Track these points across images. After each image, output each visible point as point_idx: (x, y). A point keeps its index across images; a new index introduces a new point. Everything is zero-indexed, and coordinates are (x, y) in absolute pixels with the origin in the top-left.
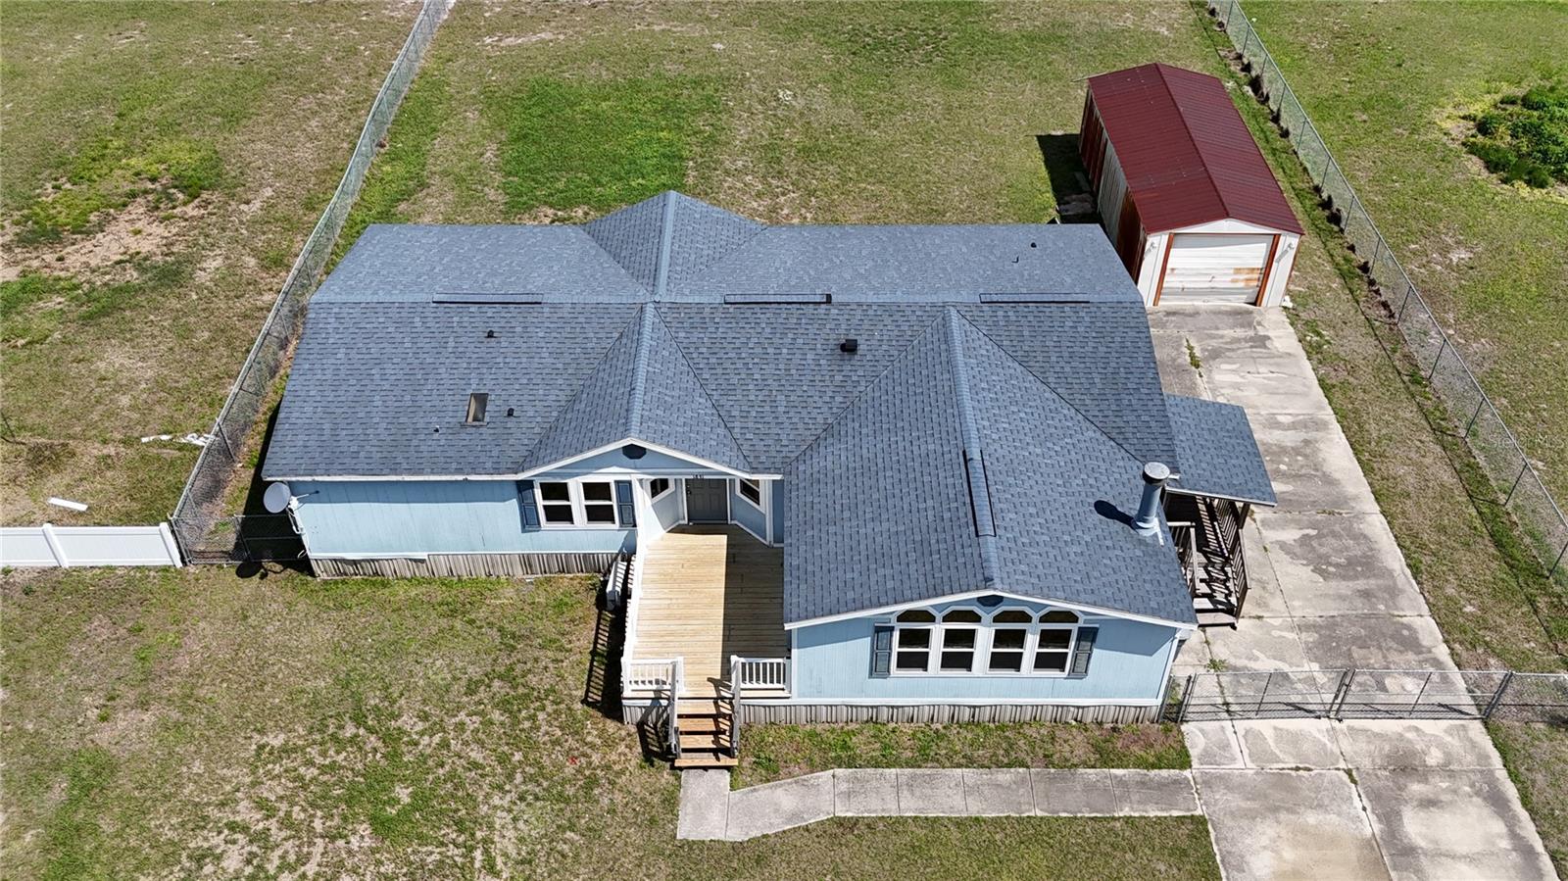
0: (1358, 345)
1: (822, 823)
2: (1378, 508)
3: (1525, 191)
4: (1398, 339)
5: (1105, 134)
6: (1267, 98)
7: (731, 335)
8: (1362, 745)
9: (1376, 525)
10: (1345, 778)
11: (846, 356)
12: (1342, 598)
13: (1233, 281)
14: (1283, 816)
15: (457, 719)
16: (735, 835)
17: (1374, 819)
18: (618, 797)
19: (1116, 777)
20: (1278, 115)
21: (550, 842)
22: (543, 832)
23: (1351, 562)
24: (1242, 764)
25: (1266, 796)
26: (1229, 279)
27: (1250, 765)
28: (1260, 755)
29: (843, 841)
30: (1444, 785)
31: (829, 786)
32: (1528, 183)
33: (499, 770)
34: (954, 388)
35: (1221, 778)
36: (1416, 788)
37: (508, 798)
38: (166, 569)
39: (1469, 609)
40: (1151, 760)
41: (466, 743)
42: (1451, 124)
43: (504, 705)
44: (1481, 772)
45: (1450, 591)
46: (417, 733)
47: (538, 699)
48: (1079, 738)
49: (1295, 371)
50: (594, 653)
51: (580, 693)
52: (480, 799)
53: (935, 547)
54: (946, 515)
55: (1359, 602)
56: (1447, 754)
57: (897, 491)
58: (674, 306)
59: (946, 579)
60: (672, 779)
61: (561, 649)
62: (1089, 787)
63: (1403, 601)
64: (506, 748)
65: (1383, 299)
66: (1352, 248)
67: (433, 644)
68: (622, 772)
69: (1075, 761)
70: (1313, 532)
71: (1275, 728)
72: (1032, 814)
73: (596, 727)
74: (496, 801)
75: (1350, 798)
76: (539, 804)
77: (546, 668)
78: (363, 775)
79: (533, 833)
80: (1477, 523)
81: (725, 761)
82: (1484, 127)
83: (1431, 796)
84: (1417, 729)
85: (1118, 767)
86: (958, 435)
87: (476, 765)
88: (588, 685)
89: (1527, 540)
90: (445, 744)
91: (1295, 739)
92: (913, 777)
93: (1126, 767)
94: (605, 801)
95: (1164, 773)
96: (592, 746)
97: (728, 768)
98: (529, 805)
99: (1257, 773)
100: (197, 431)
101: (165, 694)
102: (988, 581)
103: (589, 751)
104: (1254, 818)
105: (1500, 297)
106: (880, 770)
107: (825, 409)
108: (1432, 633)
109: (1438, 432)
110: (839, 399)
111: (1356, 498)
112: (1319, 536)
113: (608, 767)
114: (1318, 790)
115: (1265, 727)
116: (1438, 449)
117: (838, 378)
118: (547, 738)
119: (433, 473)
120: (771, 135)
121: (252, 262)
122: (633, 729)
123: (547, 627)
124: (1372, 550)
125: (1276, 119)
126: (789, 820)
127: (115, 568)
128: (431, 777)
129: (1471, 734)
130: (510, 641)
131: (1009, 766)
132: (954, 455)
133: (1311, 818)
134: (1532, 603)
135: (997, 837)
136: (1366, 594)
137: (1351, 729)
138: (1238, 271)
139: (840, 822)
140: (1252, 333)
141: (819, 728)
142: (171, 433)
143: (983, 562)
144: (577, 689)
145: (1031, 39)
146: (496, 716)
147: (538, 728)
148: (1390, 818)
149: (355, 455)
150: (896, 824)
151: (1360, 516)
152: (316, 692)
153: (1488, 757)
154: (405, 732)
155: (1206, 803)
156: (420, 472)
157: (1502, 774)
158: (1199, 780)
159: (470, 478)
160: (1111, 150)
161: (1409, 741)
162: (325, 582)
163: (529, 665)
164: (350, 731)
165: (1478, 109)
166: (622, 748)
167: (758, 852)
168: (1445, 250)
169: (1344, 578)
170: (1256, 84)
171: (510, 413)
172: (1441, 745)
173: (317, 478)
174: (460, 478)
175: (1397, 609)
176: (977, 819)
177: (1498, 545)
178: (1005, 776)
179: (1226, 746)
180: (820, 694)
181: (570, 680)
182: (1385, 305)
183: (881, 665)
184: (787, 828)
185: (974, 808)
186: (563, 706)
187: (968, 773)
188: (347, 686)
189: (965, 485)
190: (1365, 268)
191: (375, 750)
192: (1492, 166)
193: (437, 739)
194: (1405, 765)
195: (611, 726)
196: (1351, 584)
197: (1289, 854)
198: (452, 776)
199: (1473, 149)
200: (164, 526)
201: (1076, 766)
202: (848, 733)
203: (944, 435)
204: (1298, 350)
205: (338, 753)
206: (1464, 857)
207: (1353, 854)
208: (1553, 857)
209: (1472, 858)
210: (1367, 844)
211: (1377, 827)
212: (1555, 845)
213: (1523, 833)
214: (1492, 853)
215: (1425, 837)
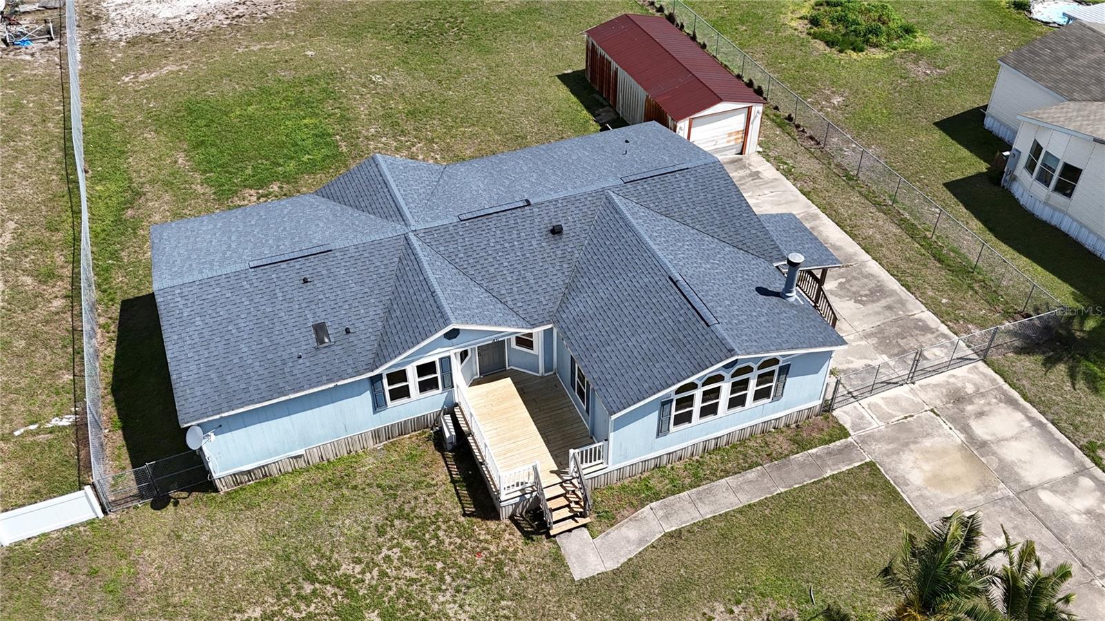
0: (808, 165)
1: (660, 539)
2: (870, 257)
3: (854, 55)
4: (829, 157)
5: (614, 65)
6: (682, 26)
7: (475, 241)
8: (931, 394)
9: (873, 267)
10: (932, 414)
11: (557, 237)
12: (878, 313)
13: (728, 142)
14: (912, 446)
15: (383, 555)
16: (611, 565)
17: (958, 432)
18: (522, 568)
19: (813, 454)
20: (694, 35)
21: (494, 612)
22: (484, 608)
23: (872, 292)
24: (876, 425)
25: (898, 439)
26: (725, 140)
27: (881, 424)
28: (884, 417)
29: (679, 546)
30: (982, 402)
31: (652, 515)
32: (854, 50)
33: (432, 578)
34: (639, 239)
35: (869, 436)
36: (969, 408)
37: (448, 594)
38: (91, 522)
39: (944, 301)
40: (827, 438)
41: (398, 569)
42: (796, 24)
43: (409, 534)
44: (996, 389)
45: (930, 293)
46: (359, 573)
47: (433, 523)
48: (781, 438)
49: (783, 189)
50: (453, 481)
51: (458, 510)
52: (429, 601)
53: (685, 341)
54: (681, 319)
55: (888, 313)
56: (975, 384)
57: (639, 313)
58: (428, 231)
59: (704, 358)
60: (551, 544)
61: (429, 485)
62: (802, 465)
63: (910, 306)
64: (428, 562)
65: (808, 135)
66: (776, 108)
67: (334, 510)
68: (516, 551)
69: (786, 452)
70: (844, 280)
71: (883, 398)
72: (779, 492)
73: (482, 529)
74: (441, 599)
75: (941, 425)
76: (472, 590)
77: (426, 501)
78: (336, 615)
79: (478, 610)
80: (923, 251)
81: (581, 521)
82: (814, 22)
83: (979, 410)
84: (954, 376)
85: (811, 448)
86: (660, 268)
87: (412, 581)
88: (461, 503)
89: (952, 254)
90: (383, 574)
91: (895, 401)
92: (699, 493)
93: (816, 447)
94: (515, 574)
95: (838, 443)
96: (486, 541)
97: (585, 526)
98: (465, 593)
99: (886, 427)
100: (57, 415)
101: (145, 610)
102: (731, 352)
103: (486, 545)
104: (898, 453)
105: (869, 119)
106: (677, 495)
107: (560, 275)
108: (933, 320)
109: (878, 205)
110: (565, 266)
111: (855, 254)
112: (848, 281)
113: (504, 552)
114: (922, 426)
115: (876, 399)
116: (882, 215)
117: (559, 252)
118: (452, 547)
119: (311, 387)
120: (382, 107)
121: (29, 280)
122: (508, 522)
123: (410, 474)
124: (879, 282)
125: (694, 38)
126: (639, 544)
127: (49, 534)
128: (386, 599)
129: (981, 369)
130: (390, 492)
131: (750, 467)
132: (665, 282)
133: (927, 443)
134: (972, 289)
135: (767, 512)
136: (889, 308)
137: (921, 386)
138: (730, 135)
139: (671, 535)
140: (748, 172)
141: (626, 482)
142: (36, 422)
143: (722, 341)
144: (455, 508)
145: (519, 14)
146: (408, 543)
147: (443, 542)
148: (965, 429)
149: (246, 391)
150: (704, 525)
151: (863, 264)
152: (267, 571)
153: (995, 380)
154: (350, 576)
155: (869, 453)
156: (301, 389)
157: (1006, 386)
158: (858, 441)
159: (339, 383)
160: (622, 74)
161: (953, 384)
162: (228, 493)
163: (413, 503)
164: (308, 588)
165: (805, 11)
166: (507, 536)
167: (629, 572)
168: (828, 99)
169: (873, 301)
171: (347, 331)
172: (970, 381)
173: (223, 415)
174: (332, 385)
175: (909, 311)
176: (749, 505)
177: (940, 261)
178: (752, 474)
179: (862, 417)
180: (626, 458)
181: (447, 504)
182: (811, 138)
183: (664, 427)
184: (640, 550)
185: (744, 499)
186: (452, 523)
187: (730, 479)
188: (288, 558)
189: (682, 297)
190: (790, 118)
191: (335, 595)
192: (830, 44)
193: (375, 572)
194: (958, 398)
195: (492, 524)
196: (878, 304)
197: (926, 467)
198: (400, 593)
199: (815, 36)
200: (88, 488)
201: (787, 455)
202: (645, 479)
203: (650, 270)
204: (778, 175)
205: (308, 606)
206: (1012, 438)
207: (958, 456)
208: (1054, 424)
209: (1016, 438)
210: (962, 447)
211: (962, 436)
212: (1051, 417)
213: (1033, 415)
214: (1024, 431)
215: (987, 434)
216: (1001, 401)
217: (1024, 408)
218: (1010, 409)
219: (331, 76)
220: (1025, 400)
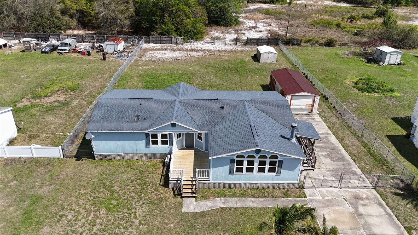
0: (334, 120)
1: (218, 208)
2: (343, 149)
3: (367, 94)
4: (344, 120)
5: (275, 80)
8: (347, 194)
9: (344, 152)
10: (344, 200)
11: (222, 109)
12: (338, 165)
13: (306, 107)
14: (330, 207)
15: (128, 187)
16: (197, 211)
17: (352, 208)
18: (168, 203)
19: (289, 199)
21: (151, 212)
22: (149, 210)
23: (339, 159)
24: (319, 197)
25: (325, 204)
27: (321, 197)
28: (323, 195)
29: (223, 212)
30: (368, 202)
31: (219, 201)
32: (367, 92)
33: (138, 198)
34: (247, 113)
35: (314, 200)
36: (361, 202)
37: (140, 203)
38: (59, 158)
39: (367, 168)
40: (297, 196)
41: (130, 192)
42: (349, 83)
43: (140, 185)
44: (376, 199)
45: (362, 164)
46: (118, 190)
47: (148, 183)
48: (279, 192)
49: (322, 124)
50: (162, 175)
51: (159, 182)
52: (133, 203)
53: (244, 141)
54: (247, 135)
55: (342, 166)
56: (367, 195)
57: (235, 132)
58: (183, 100)
59: (247, 146)
60: (181, 199)
61: (154, 174)
62: (283, 202)
63: (352, 166)
64: (140, 193)
65: (339, 112)
66: (331, 104)
68: (169, 198)
69: (279, 196)
70: (329, 153)
71: (326, 190)
72: (269, 207)
73: (162, 189)
74: (138, 204)
75: (345, 204)
76: (148, 205)
77: (150, 177)
78: (104, 199)
79: (147, 211)
80: (367, 152)
81: (194, 195)
82: (356, 83)
83: (365, 204)
84: (359, 191)
85: (289, 197)
86: (248, 121)
87: (132, 197)
88: (161, 180)
89: (379, 155)
90: (125, 193)
91: (331, 192)
92: (240, 199)
93: (291, 197)
94: (164, 204)
95: (300, 199)
96: (162, 193)
97: (194, 197)
98: (146, 205)
99: (323, 199)
100: (69, 133)
101: (56, 183)
102: (257, 146)
103: (161, 194)
104: (323, 208)
105: (364, 112)
106: (232, 198)
107: (217, 119)
108: (360, 172)
109: (355, 136)
110: (220, 117)
111: (338, 147)
112: (331, 154)
113: (165, 197)
114: (338, 202)
115: (323, 190)
116: (356, 139)
117: (220, 113)
118: (150, 191)
119: (126, 130)
122: (171, 189)
123: (151, 170)
124: (343, 156)
125: (311, 83)
126: (210, 208)
127: (47, 158)
128: (121, 199)
129: (372, 191)
130: (142, 172)
131: (263, 197)
132: (247, 125)
133: (337, 208)
134: (381, 166)
135: (261, 211)
136: (343, 165)
137: (343, 190)
138: (307, 104)
139: (223, 208)
140: (311, 118)
141: (217, 189)
142: (63, 133)
143: (256, 143)
144: (158, 182)
146: (138, 187)
147: (148, 189)
148: (356, 208)
149: (108, 126)
150: (236, 209)
151: (340, 150)
152: (94, 182)
153: (377, 196)
154: (115, 190)
155: (311, 205)
156: (123, 130)
157: (381, 199)
158: (309, 200)
159: (135, 131)
160: (277, 83)
161: (358, 193)
163: (146, 177)
164: (102, 190)
165: (354, 80)
166: (169, 193)
167: (203, 215)
168: (351, 104)
169: (338, 161)
170: (306, 77)
171: (145, 119)
172: (365, 194)
174: (132, 131)
175: (351, 167)
176: (256, 208)
177: (372, 156)
178: (262, 199)
179: (315, 193)
180: (217, 179)
181: (156, 180)
182: (340, 114)
183: (232, 171)
184: (209, 209)
185: (255, 205)
186: (154, 185)
187: (254, 199)
188: (102, 181)
189: (251, 130)
190: (334, 107)
191: (108, 194)
192: (359, 90)
193: (123, 191)
194: (358, 198)
195: (166, 189)
196: (340, 163)
197: (332, 215)
198: (126, 199)
199: (354, 87)
200: (60, 147)
201: (279, 197)
202: (224, 191)
203: (245, 122)
204: (322, 121)
205: (98, 194)
206: (375, 216)
207: (348, 216)
208: (396, 216)
209: (377, 216)
210: (351, 213)
211: (353, 210)
212: (396, 213)
213: (388, 211)
214: (381, 215)
215: (365, 212)
216: (376, 203)
217: (385, 208)
218: (378, 207)
219: (192, 74)
220: (387, 205)
